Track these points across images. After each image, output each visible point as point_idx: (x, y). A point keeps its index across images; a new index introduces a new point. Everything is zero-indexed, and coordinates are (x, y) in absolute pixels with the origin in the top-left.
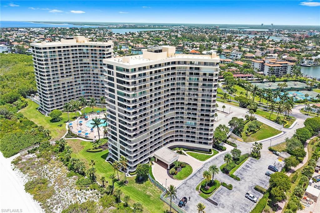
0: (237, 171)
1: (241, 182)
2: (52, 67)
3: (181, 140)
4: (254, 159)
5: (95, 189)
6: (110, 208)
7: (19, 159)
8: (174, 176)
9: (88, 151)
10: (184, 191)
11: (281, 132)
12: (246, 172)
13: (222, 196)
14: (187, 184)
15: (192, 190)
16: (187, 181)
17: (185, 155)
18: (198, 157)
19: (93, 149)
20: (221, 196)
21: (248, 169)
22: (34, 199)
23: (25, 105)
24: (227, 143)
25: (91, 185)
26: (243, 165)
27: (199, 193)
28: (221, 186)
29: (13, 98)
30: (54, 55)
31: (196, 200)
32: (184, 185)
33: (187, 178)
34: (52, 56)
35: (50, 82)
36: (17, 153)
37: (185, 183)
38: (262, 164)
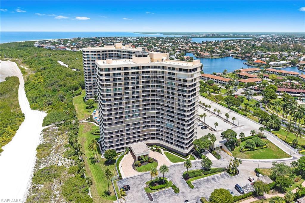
0: (199, 180)
1: (193, 190)
2: (92, 66)
3: (162, 140)
4: (228, 174)
5: (73, 160)
6: (71, 175)
7: (48, 129)
8: (136, 168)
9: (92, 133)
10: (135, 181)
11: (291, 157)
12: (206, 184)
13: (164, 196)
14: (142, 177)
15: (142, 182)
16: (145, 174)
17: (161, 153)
18: (172, 158)
19: (96, 132)
20: (162, 195)
21: (213, 181)
22: (37, 155)
23: (79, 94)
24: (212, 154)
25: (72, 156)
26: (210, 177)
27: (145, 187)
28: (170, 188)
29: (74, 87)
30: (94, 57)
31: (138, 191)
32: (139, 176)
33: (146, 172)
34: (93, 57)
35: (91, 78)
36: (49, 125)
37: (141, 176)
38: (233, 181)
